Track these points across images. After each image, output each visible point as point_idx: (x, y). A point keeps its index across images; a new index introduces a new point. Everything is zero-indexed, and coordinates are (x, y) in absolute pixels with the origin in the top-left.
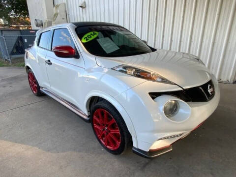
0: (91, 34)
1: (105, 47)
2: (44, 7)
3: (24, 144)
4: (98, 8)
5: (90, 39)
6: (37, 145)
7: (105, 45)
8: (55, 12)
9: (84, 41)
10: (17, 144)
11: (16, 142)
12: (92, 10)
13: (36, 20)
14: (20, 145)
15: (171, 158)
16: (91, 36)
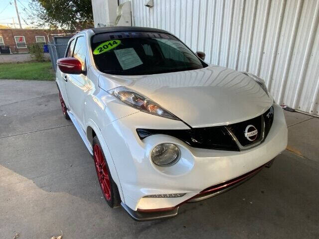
0: (110, 44)
1: (123, 61)
2: (107, 8)
3: (22, 175)
4: (168, 7)
5: (105, 50)
6: (33, 179)
7: (123, 59)
8: (118, 14)
9: (97, 52)
10: (15, 173)
11: (15, 172)
12: (161, 9)
13: (99, 24)
14: (17, 174)
15: (185, 227)
16: (108, 46)
